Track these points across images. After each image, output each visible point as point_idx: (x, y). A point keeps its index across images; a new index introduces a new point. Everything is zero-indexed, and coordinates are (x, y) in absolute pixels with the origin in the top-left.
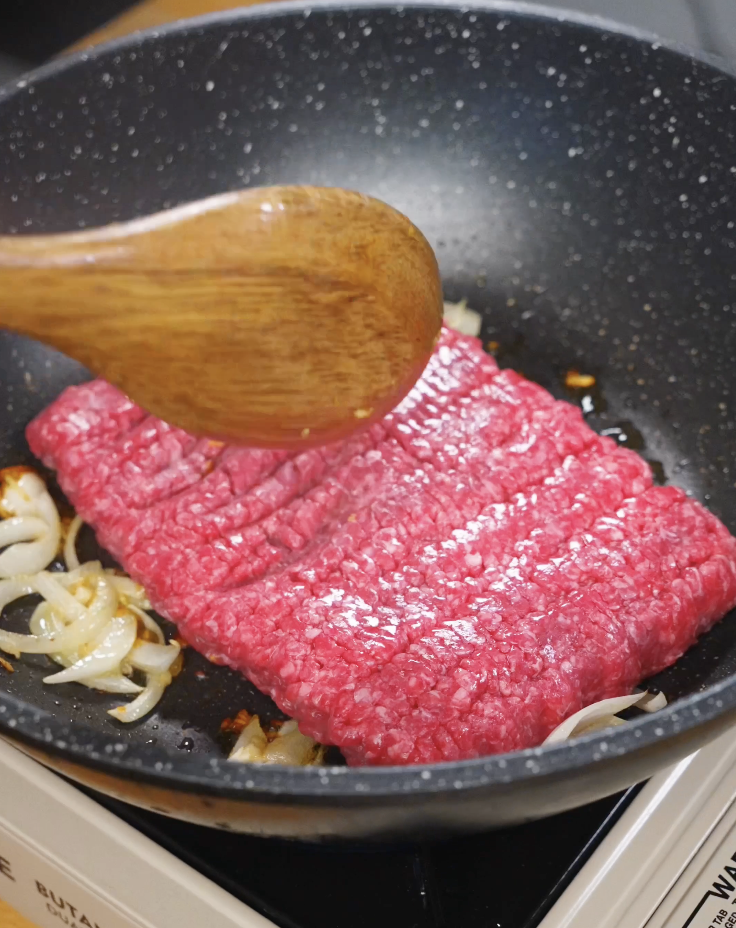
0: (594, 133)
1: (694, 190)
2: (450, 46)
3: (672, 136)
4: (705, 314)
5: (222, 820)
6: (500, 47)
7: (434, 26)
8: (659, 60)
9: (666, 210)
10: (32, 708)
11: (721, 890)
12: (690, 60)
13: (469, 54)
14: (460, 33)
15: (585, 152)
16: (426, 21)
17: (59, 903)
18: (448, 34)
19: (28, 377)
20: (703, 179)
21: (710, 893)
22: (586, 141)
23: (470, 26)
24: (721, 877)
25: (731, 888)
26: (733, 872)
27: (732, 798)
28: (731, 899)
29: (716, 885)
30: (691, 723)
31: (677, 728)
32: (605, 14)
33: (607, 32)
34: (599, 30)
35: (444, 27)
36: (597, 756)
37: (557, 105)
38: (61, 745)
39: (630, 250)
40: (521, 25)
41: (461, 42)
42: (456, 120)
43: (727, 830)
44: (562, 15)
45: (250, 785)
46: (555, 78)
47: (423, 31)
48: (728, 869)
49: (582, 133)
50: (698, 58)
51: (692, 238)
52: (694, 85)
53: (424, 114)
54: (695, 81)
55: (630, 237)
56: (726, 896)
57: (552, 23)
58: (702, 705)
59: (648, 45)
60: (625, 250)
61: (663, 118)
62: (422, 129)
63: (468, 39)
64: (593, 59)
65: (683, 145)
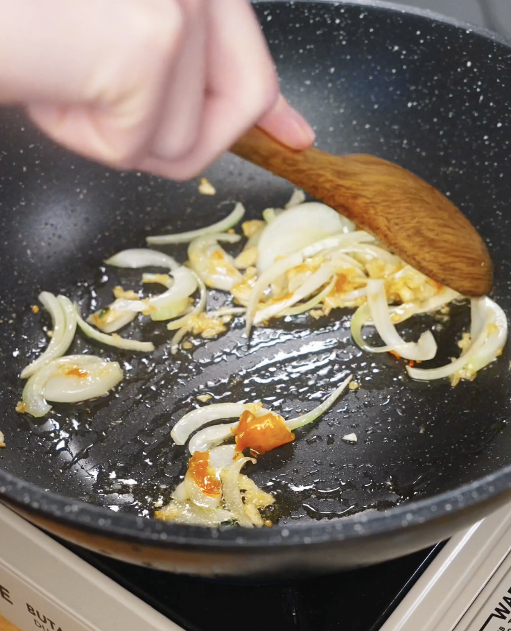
0: (425, 91)
1: (493, 132)
2: (326, 30)
3: (479, 94)
4: (500, 218)
5: (147, 560)
6: (361, 30)
7: (315, 16)
8: (471, 41)
9: (474, 145)
10: (16, 480)
11: (501, 613)
12: (492, 42)
13: (340, 35)
14: (333, 21)
15: (419, 104)
16: (310, 12)
17: (43, 619)
18: (325, 20)
19: (29, 252)
20: (499, 125)
21: (493, 615)
22: (419, 97)
23: (340, 16)
24: (500, 604)
25: (508, 612)
26: (509, 601)
27: (509, 550)
28: (507, 620)
29: (497, 610)
30: (470, 502)
31: (461, 505)
32: (433, 9)
33: (435, 21)
34: (430, 19)
35: (322, 16)
36: (404, 523)
37: (400, 71)
38: (35, 505)
39: (448, 172)
40: (376, 15)
41: (334, 27)
42: (330, 81)
43: (505, 572)
44: (404, 9)
45: (164, 537)
46: (399, 53)
47: (308, 18)
48: (505, 599)
49: (416, 90)
50: (498, 40)
51: (491, 165)
52: (494, 59)
53: (308, 76)
54: (495, 57)
55: (448, 164)
56: (504, 617)
57: (398, 14)
58: (480, 490)
59: (464, 31)
60: (445, 172)
61: (473, 81)
62: (306, 86)
63: (339, 24)
64: (425, 40)
65: (487, 100)
